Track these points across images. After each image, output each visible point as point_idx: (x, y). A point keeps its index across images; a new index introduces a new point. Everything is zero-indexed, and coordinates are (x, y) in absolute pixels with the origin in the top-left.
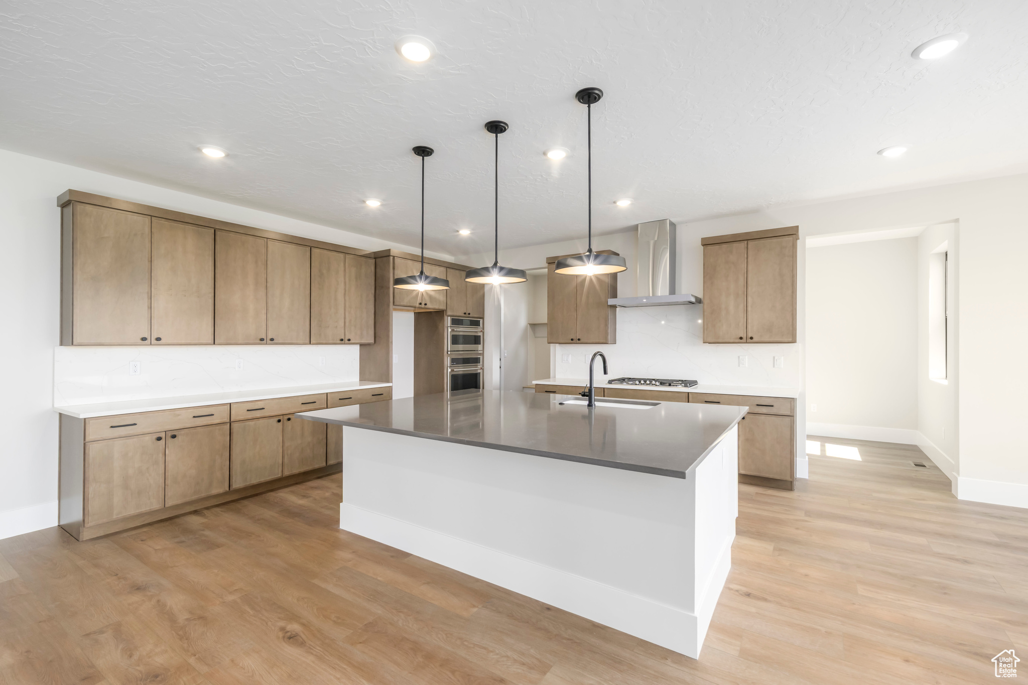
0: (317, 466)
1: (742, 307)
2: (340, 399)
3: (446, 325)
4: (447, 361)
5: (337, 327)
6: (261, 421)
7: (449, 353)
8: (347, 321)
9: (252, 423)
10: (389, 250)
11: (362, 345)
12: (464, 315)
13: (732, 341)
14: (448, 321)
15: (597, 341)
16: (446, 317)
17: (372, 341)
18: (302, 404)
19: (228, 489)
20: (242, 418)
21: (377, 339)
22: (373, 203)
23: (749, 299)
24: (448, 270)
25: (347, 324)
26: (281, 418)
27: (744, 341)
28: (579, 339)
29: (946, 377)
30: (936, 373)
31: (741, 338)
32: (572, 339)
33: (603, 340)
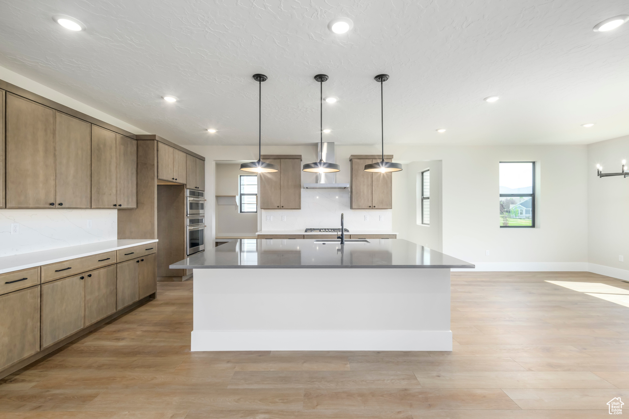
0: (109, 313)
1: (370, 191)
2: (125, 255)
3: (186, 195)
4: (187, 221)
5: (111, 194)
6: (67, 280)
7: (188, 215)
8: (118, 189)
9: (59, 283)
10: (155, 136)
11: (121, 210)
12: (195, 189)
13: (366, 208)
14: (187, 193)
15: (294, 208)
16: (185, 190)
17: (135, 206)
18: (99, 261)
19: (39, 350)
20: (51, 279)
21: (138, 205)
22: (170, 100)
23: (373, 187)
24: (188, 155)
25: (118, 192)
26: (83, 275)
27: (371, 208)
28: (283, 207)
29: (422, 223)
30: (419, 221)
31: (370, 207)
32: (278, 207)
33: (298, 207)
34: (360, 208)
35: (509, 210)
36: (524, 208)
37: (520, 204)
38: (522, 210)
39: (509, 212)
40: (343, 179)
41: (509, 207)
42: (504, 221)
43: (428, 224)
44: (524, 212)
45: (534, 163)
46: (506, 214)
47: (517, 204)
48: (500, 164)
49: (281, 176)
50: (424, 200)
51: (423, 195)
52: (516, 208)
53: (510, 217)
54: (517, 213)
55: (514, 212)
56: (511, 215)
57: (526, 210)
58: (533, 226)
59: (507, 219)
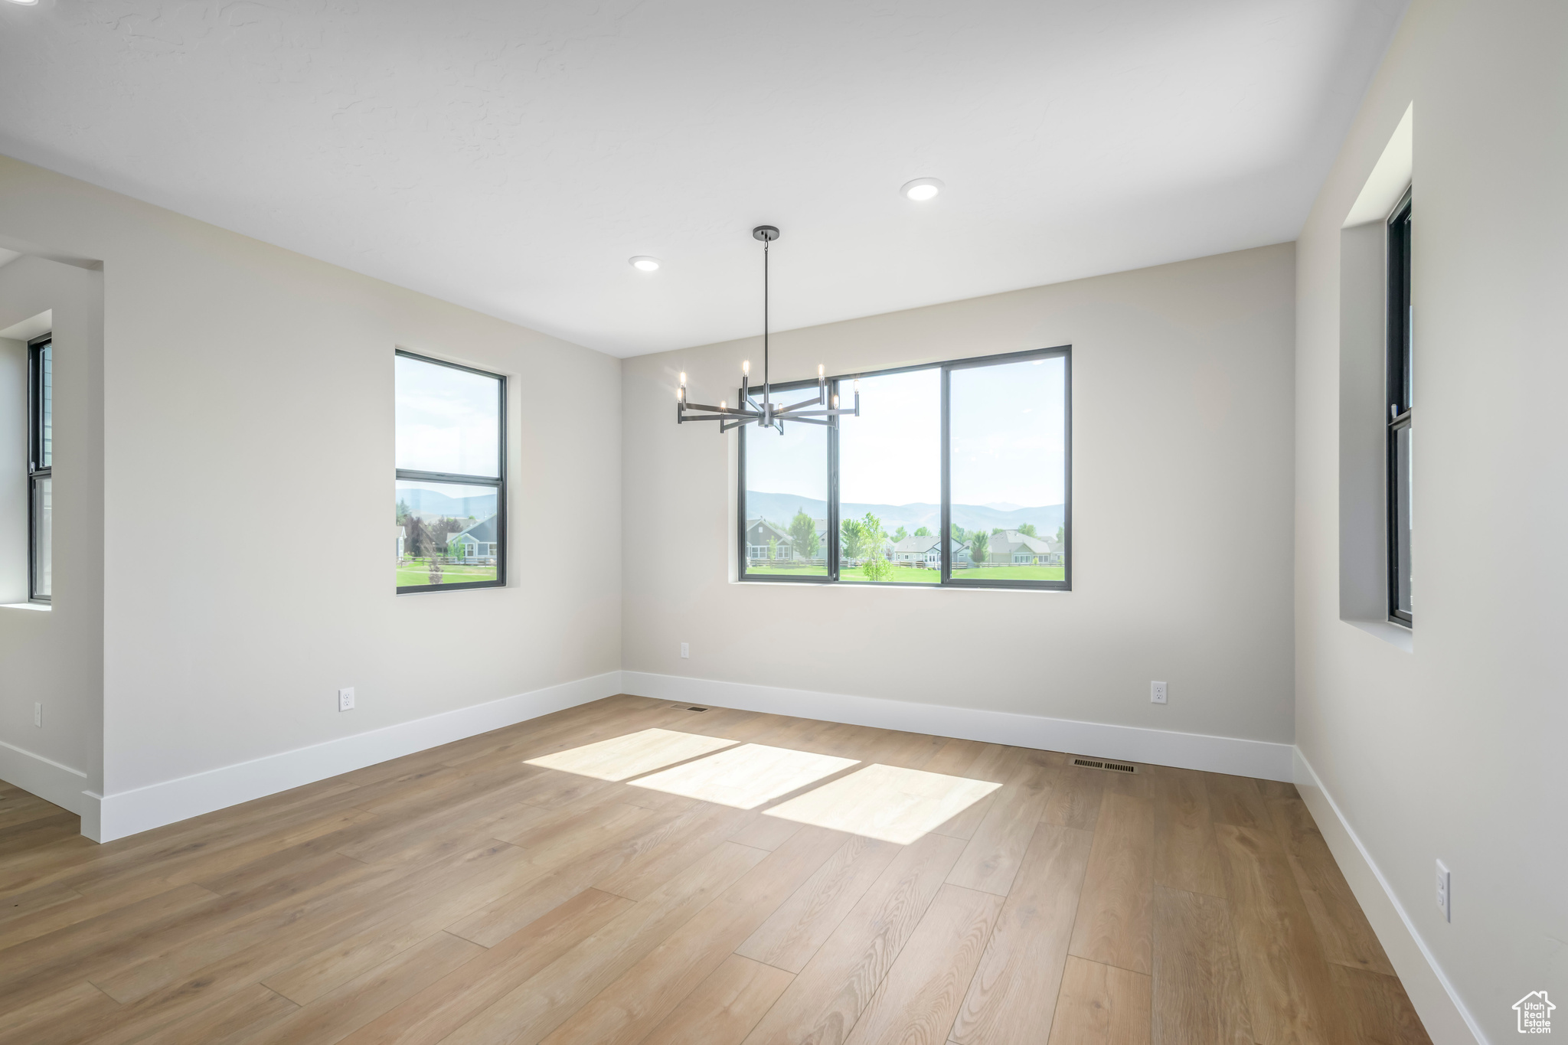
35: (444, 545)
36: (474, 542)
37: (468, 532)
38: (472, 545)
39: (446, 551)
41: (446, 539)
42: (431, 571)
44: (476, 550)
45: (503, 380)
46: (439, 556)
47: (462, 533)
48: (398, 359)
52: (459, 541)
53: (446, 562)
54: (462, 551)
55: (456, 550)
56: (449, 557)
57: (479, 545)
58: (501, 581)
59: (439, 566)
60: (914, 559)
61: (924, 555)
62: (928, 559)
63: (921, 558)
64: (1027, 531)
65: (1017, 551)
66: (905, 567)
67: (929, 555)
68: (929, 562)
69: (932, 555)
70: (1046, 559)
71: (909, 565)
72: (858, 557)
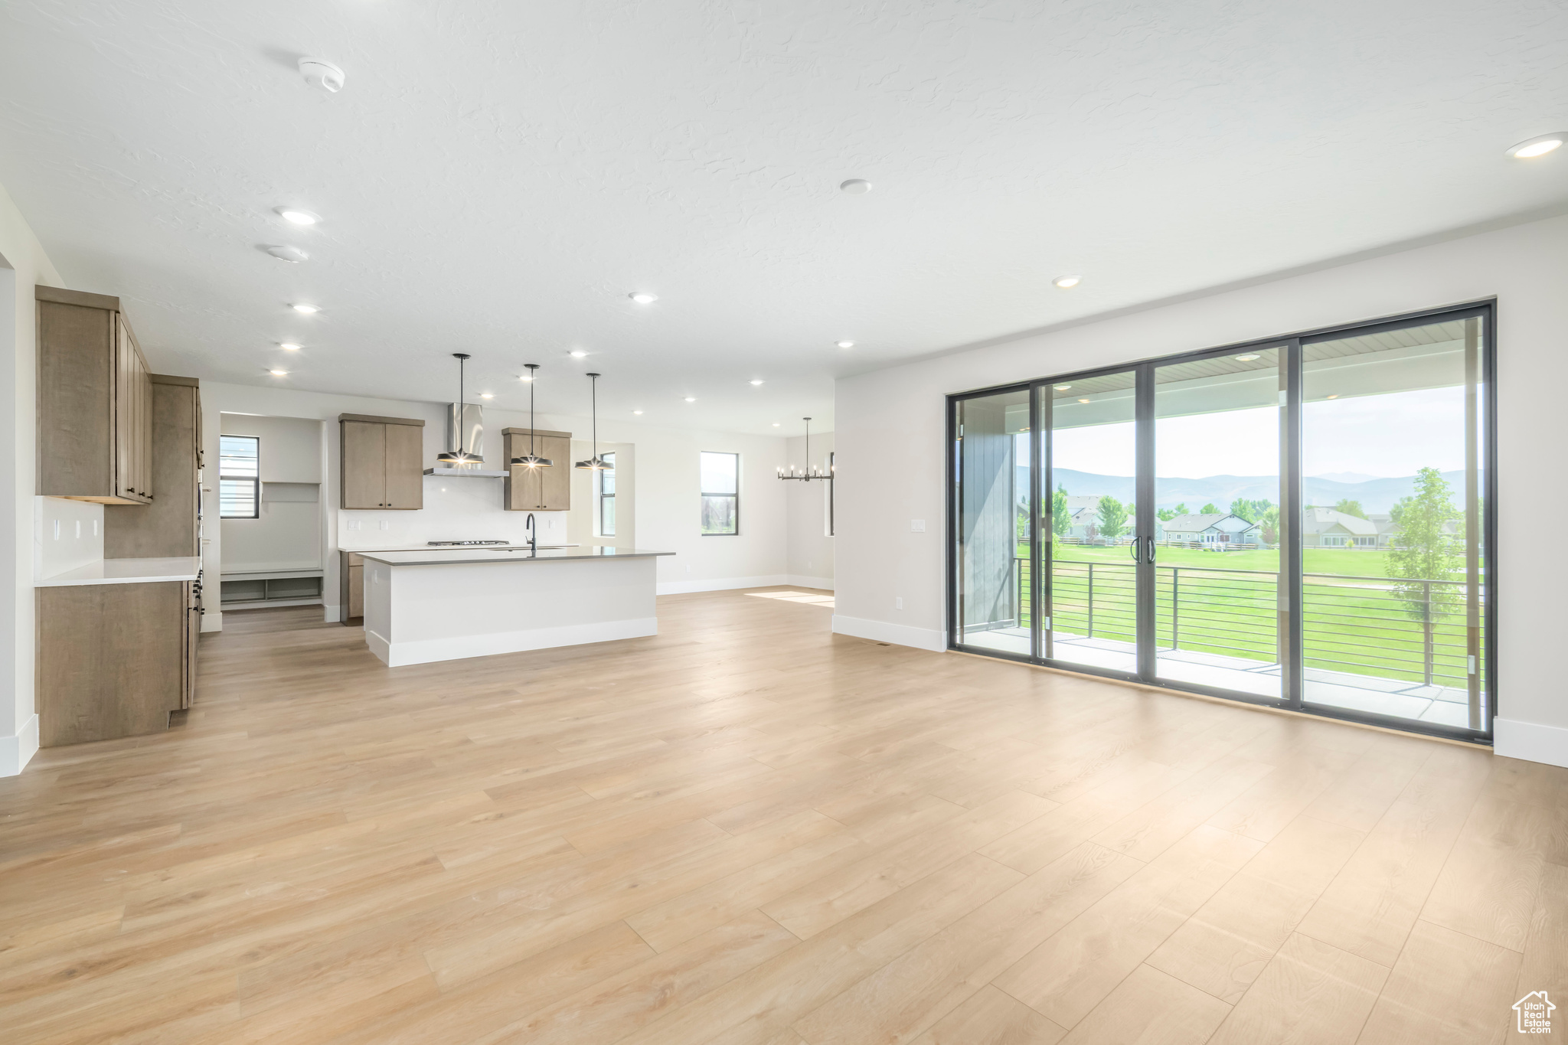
1: (538, 483)
13: (531, 508)
15: (412, 507)
23: (543, 478)
27: (540, 509)
28: (390, 505)
29: (602, 535)
30: (596, 532)
31: (538, 507)
32: (381, 505)
33: (418, 505)
34: (524, 508)
40: (493, 464)
43: (614, 535)
45: (737, 455)
49: (387, 452)
50: (605, 499)
51: (602, 490)
57: (729, 513)
58: (737, 533)
60: (1187, 539)
61: (1200, 535)
62: (1206, 539)
63: (1197, 537)
64: (1350, 509)
65: (1327, 532)
66: (1175, 547)
67: (1206, 535)
68: (1206, 543)
69: (1210, 535)
70: (1371, 541)
71: (1181, 545)
72: (1117, 536)
